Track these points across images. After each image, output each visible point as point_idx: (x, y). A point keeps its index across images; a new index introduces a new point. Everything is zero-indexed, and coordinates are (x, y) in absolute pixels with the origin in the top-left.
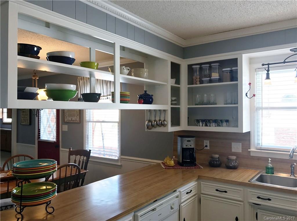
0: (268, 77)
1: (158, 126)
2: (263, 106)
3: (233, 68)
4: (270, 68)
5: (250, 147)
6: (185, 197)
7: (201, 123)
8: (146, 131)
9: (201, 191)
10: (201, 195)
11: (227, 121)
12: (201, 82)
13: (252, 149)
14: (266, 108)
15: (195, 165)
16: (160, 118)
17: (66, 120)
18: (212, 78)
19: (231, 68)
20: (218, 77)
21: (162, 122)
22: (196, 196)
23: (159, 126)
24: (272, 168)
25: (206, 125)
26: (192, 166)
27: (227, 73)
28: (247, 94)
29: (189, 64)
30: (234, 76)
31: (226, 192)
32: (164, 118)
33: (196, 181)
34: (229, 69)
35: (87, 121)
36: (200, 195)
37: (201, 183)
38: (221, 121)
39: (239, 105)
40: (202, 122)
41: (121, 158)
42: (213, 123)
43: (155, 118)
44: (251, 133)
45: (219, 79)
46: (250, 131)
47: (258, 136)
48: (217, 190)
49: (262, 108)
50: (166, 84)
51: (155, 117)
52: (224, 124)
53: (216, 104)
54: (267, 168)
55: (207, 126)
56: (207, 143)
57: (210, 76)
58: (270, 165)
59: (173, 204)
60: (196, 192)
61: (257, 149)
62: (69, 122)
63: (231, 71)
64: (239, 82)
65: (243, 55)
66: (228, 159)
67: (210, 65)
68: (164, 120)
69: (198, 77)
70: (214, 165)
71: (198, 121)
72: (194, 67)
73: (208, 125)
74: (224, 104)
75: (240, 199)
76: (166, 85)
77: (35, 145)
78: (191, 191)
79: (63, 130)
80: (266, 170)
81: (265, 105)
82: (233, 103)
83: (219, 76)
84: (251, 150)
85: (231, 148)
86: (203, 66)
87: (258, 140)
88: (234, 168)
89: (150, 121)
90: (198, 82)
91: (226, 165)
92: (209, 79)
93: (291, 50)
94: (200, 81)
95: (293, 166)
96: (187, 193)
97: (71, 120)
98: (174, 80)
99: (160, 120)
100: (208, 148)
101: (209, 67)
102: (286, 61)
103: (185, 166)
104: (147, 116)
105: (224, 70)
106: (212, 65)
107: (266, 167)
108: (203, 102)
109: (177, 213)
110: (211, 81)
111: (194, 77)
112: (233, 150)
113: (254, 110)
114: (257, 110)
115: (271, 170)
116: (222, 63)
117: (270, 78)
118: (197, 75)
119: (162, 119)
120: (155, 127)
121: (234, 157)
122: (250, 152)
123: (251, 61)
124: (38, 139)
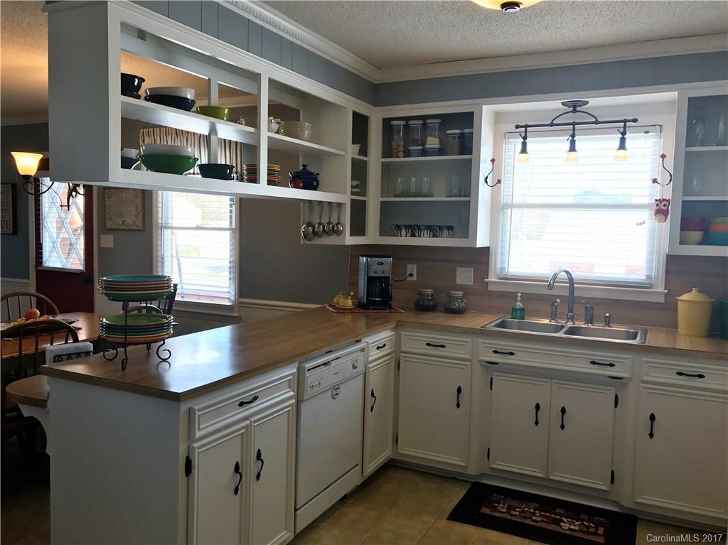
0: (524, 150)
1: (325, 234)
2: (514, 202)
3: (466, 131)
4: (528, 134)
5: (488, 275)
6: (374, 354)
7: (403, 232)
8: (301, 243)
9: (400, 347)
10: (401, 354)
11: (450, 228)
12: (407, 154)
13: (492, 278)
14: (520, 206)
15: (390, 308)
16: (330, 218)
17: (109, 224)
18: (427, 146)
19: (462, 130)
20: (437, 146)
21: (333, 227)
22: (393, 355)
23: (327, 233)
24: (522, 310)
25: (413, 235)
26: (385, 309)
27: (455, 138)
28: (487, 178)
29: (385, 117)
30: (467, 145)
31: (443, 346)
32: (339, 219)
33: (393, 329)
34: (457, 131)
35: (160, 225)
36: (400, 356)
37: (400, 334)
38: (439, 227)
39: (472, 199)
40: (406, 229)
41: (240, 303)
42: (426, 232)
43: (320, 220)
44: (490, 249)
45: (439, 149)
46: (488, 246)
47: (503, 254)
48: (428, 344)
49: (512, 206)
50: (343, 153)
51: (320, 217)
52: (445, 233)
53: (432, 196)
54: (514, 310)
55: (415, 236)
56: (412, 268)
57: (424, 143)
58: (519, 305)
59: (356, 360)
60: (393, 349)
61: (500, 279)
62: (117, 227)
63: (462, 135)
64: (473, 156)
65: (484, 107)
66: (450, 296)
67: (424, 122)
68: (338, 223)
69: (402, 143)
70: (423, 307)
71: (399, 228)
72: (394, 123)
73: (417, 234)
74: (447, 197)
75: (467, 356)
76: (343, 155)
77: (28, 278)
78: (385, 345)
79: (102, 246)
80: (512, 314)
81: (516, 201)
82: (462, 194)
83: (441, 143)
84: (490, 279)
85: (455, 277)
86: (411, 122)
87: (503, 262)
88: (459, 312)
89: (309, 224)
90: (401, 154)
91: (444, 307)
92: (420, 148)
93: (563, 104)
94: (404, 152)
95: (556, 304)
96: (378, 348)
97: (121, 223)
98: (357, 147)
99: (329, 223)
100: (414, 278)
101: (422, 124)
102: (554, 122)
103: (372, 309)
104: (304, 215)
105: (449, 132)
106: (429, 121)
107: (513, 308)
108: (408, 192)
109: (361, 378)
110: (424, 153)
111: (394, 144)
112: (459, 281)
113: (498, 208)
114: (503, 209)
115: (519, 313)
116: (447, 120)
117: (528, 151)
118: (398, 140)
119: (334, 220)
120: (320, 237)
121: (460, 293)
122: (487, 283)
123: (498, 118)
124: (37, 266)
